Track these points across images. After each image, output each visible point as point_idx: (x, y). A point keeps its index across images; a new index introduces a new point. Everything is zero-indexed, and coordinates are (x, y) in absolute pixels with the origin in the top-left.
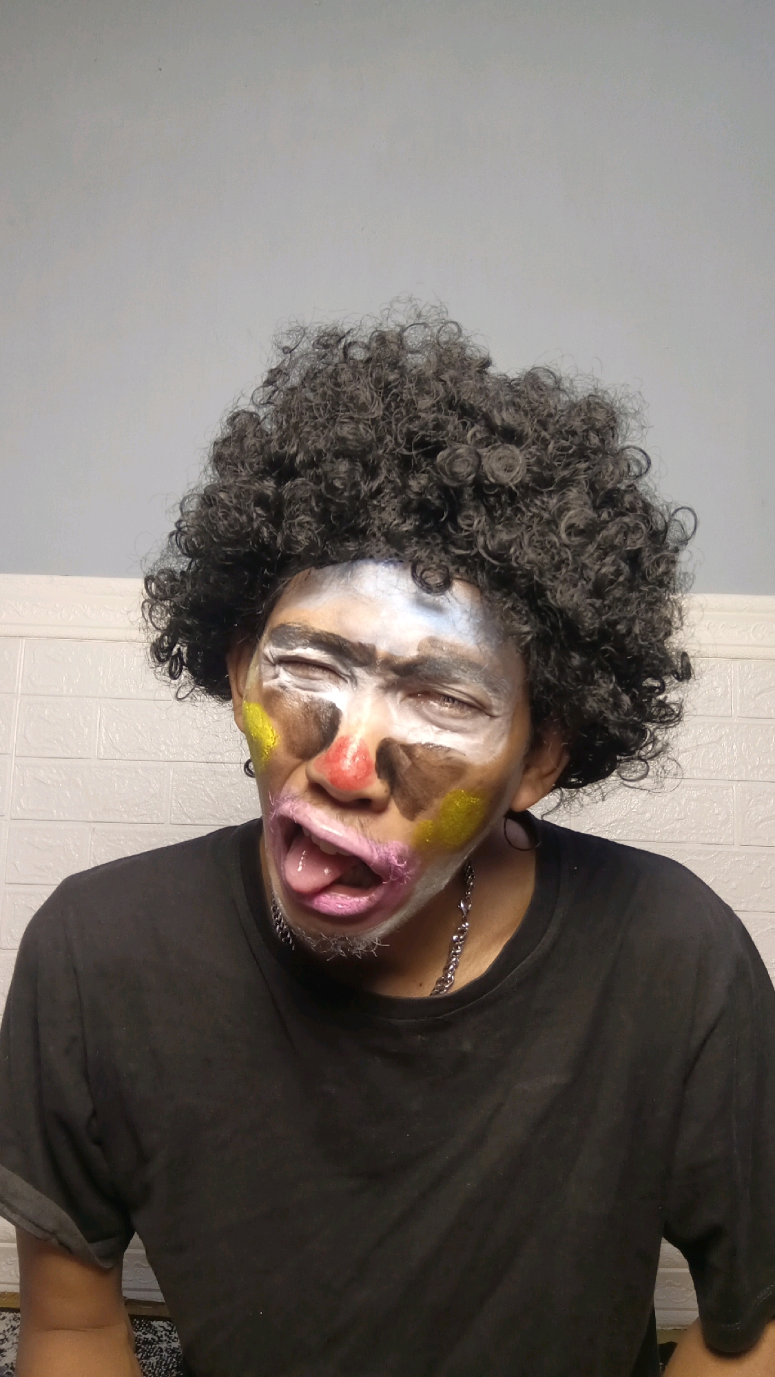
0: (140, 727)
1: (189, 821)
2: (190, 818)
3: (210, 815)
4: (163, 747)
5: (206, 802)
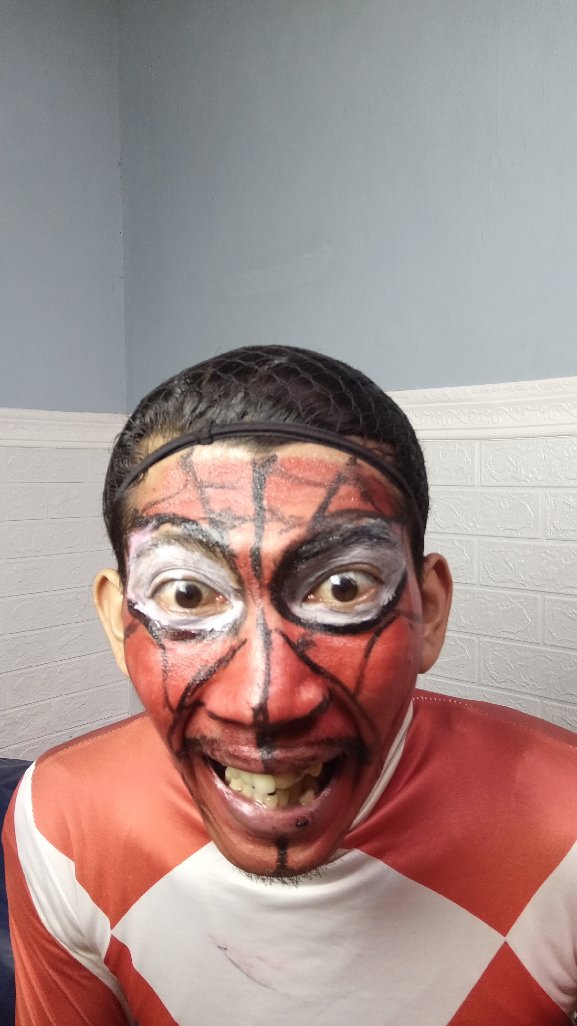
0: (454, 508)
1: (493, 584)
2: (494, 581)
3: (511, 580)
4: (471, 524)
5: (506, 569)
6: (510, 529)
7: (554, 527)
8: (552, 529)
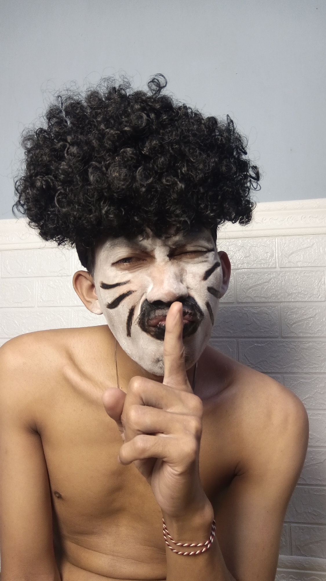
6: (18, 302)
7: (42, 299)
8: (41, 300)
